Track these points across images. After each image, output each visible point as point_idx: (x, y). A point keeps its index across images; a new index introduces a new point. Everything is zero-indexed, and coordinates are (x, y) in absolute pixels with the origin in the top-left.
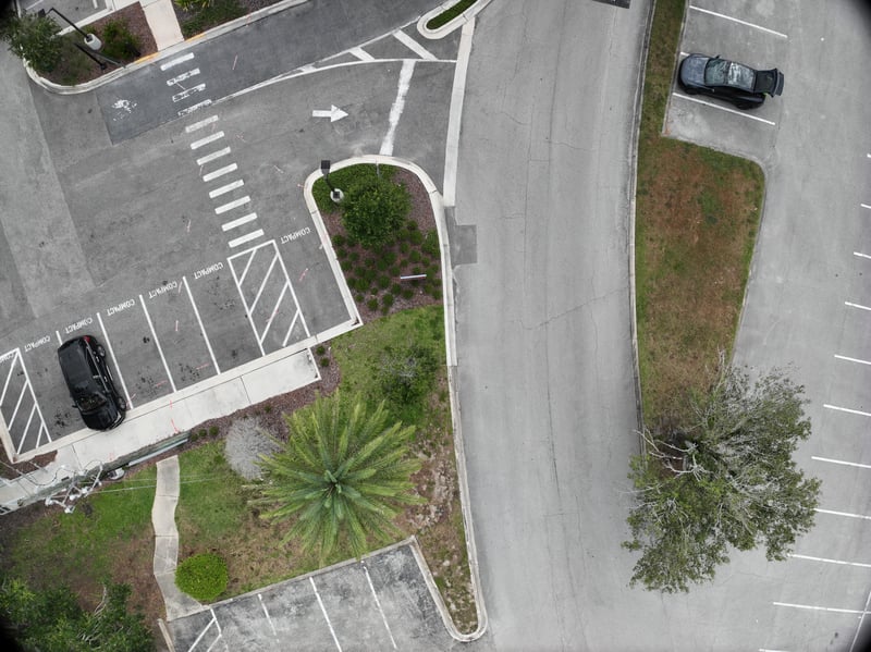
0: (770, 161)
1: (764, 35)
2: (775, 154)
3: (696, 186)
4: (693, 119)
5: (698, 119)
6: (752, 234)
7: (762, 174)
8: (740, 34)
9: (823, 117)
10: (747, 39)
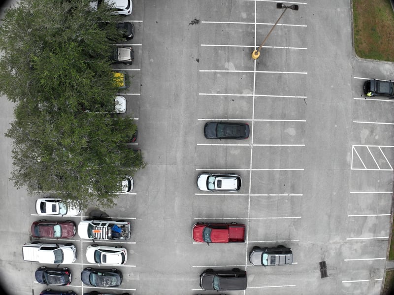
0: (353, 61)
1: (364, 119)
2: (351, 63)
3: (381, 43)
4: (387, 73)
5: (385, 73)
6: (356, 26)
7: (357, 53)
8: (374, 116)
9: (332, 86)
10: (371, 115)
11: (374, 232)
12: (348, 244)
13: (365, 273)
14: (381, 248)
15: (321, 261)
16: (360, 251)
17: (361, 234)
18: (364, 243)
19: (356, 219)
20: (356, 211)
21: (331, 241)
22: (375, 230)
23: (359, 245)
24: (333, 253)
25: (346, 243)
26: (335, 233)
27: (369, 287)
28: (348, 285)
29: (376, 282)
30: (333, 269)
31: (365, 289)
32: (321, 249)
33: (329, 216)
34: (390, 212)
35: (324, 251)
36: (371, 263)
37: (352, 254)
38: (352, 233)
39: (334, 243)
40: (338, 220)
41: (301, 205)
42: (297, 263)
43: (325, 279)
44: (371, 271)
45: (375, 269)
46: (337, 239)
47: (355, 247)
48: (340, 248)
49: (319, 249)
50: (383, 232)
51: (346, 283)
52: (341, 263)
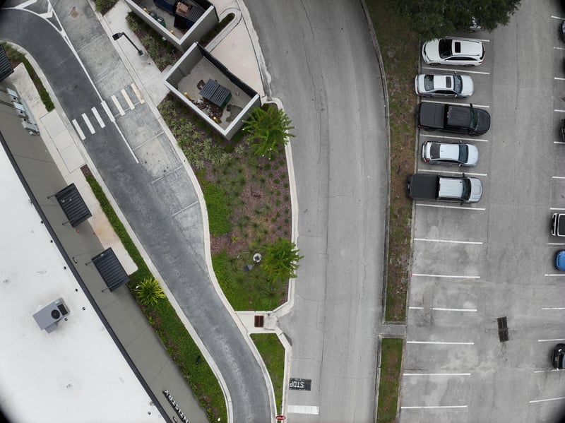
11: (428, 383)
12: (469, 367)
13: (441, 322)
14: (416, 359)
15: (507, 342)
16: (451, 356)
17: (448, 381)
18: (444, 367)
19: (456, 402)
20: (456, 412)
21: (493, 371)
22: (428, 387)
23: (452, 365)
24: (491, 355)
25: (471, 369)
26: (487, 382)
27: (433, 297)
28: (468, 304)
29: (420, 305)
30: (489, 330)
31: (439, 295)
32: (506, 360)
33: (494, 405)
34: (402, 412)
35: (502, 357)
36: (432, 337)
37: (463, 353)
38: (462, 382)
39: (489, 369)
40: (481, 401)
41: (529, 416)
42: (539, 341)
43: (501, 316)
44: (432, 324)
45: (424, 326)
46: (484, 374)
47: (458, 363)
48: (480, 361)
49: (509, 360)
50: (413, 382)
51: (470, 308)
52: (478, 339)
